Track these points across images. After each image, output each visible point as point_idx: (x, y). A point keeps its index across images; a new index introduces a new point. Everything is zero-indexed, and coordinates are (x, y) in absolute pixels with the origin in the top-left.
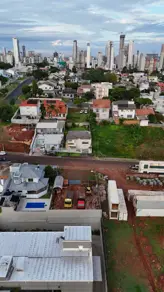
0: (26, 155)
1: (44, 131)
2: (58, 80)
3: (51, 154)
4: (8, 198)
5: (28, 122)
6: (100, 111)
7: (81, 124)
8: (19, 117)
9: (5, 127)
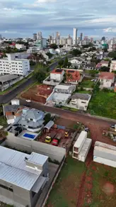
0: (42, 104)
1: (60, 91)
2: (87, 57)
3: (58, 107)
4: (14, 127)
5: (53, 84)
6: (105, 81)
7: (87, 89)
8: (49, 80)
9: (38, 86)
